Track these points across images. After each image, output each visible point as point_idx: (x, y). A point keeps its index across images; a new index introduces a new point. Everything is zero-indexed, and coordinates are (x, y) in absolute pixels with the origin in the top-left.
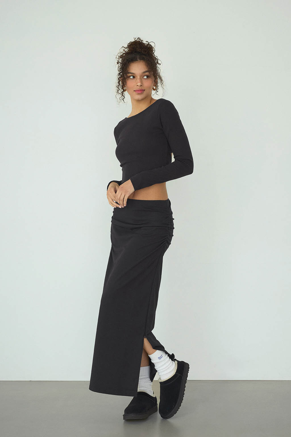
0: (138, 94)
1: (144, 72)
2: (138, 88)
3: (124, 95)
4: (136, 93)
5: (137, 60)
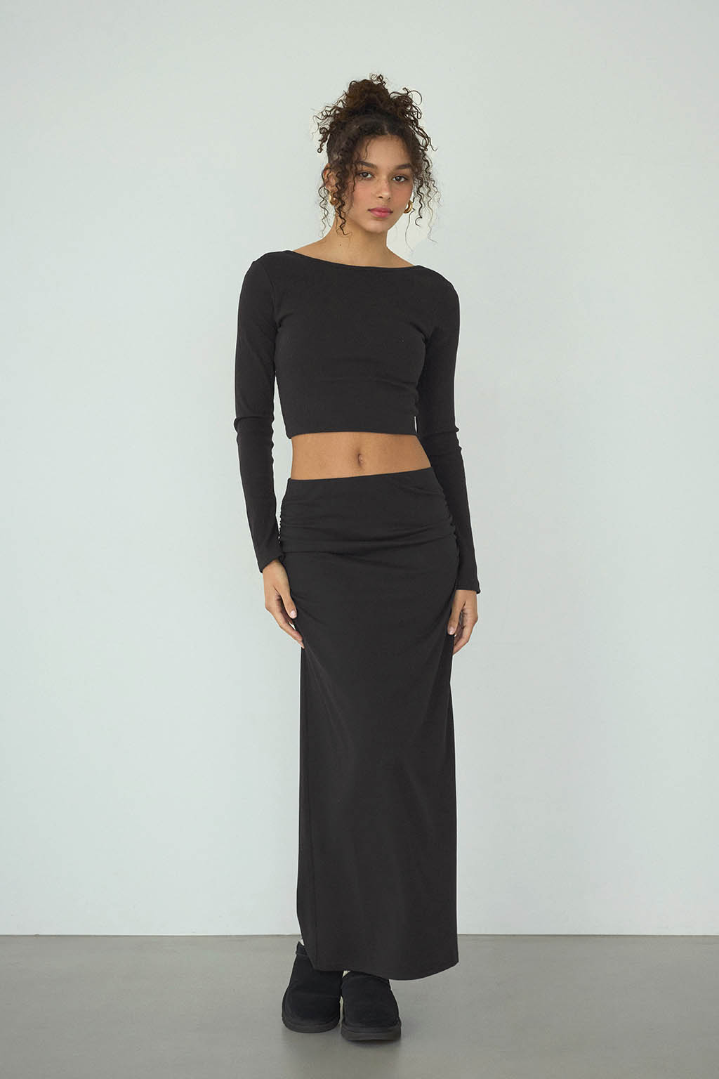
0: (378, 218)
1: (400, 167)
2: (379, 204)
3: (343, 217)
4: (373, 215)
5: (385, 134)
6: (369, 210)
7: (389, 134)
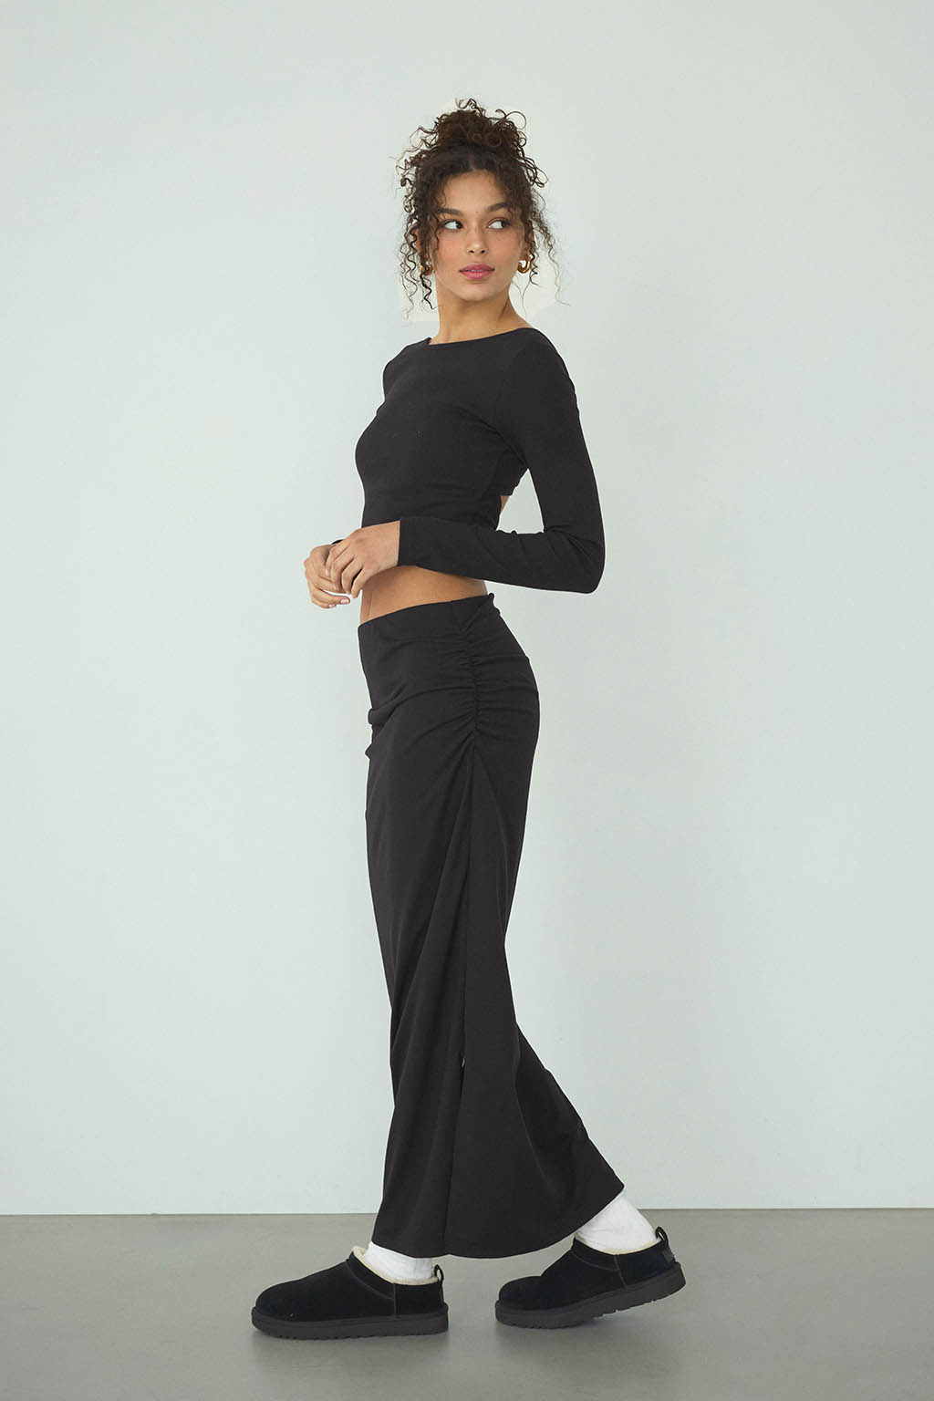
3: (427, 285)
4: (467, 278)
5: (471, 170)
6: (461, 271)
7: (475, 170)
